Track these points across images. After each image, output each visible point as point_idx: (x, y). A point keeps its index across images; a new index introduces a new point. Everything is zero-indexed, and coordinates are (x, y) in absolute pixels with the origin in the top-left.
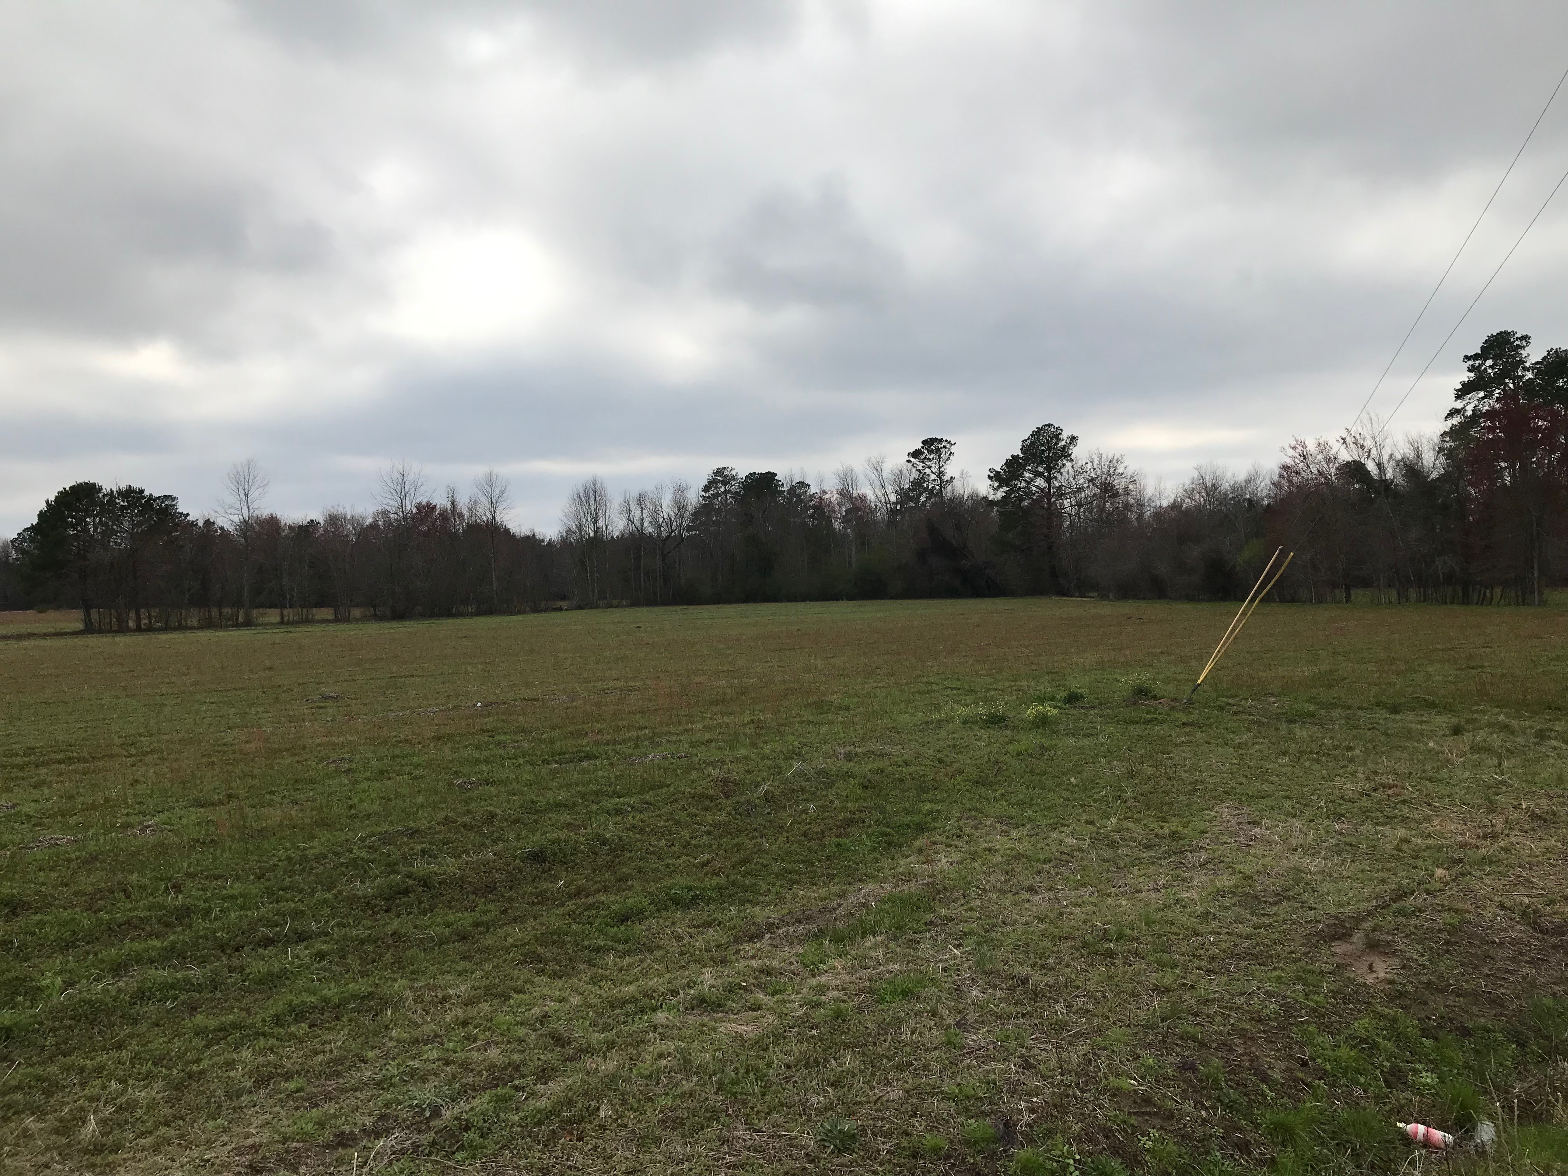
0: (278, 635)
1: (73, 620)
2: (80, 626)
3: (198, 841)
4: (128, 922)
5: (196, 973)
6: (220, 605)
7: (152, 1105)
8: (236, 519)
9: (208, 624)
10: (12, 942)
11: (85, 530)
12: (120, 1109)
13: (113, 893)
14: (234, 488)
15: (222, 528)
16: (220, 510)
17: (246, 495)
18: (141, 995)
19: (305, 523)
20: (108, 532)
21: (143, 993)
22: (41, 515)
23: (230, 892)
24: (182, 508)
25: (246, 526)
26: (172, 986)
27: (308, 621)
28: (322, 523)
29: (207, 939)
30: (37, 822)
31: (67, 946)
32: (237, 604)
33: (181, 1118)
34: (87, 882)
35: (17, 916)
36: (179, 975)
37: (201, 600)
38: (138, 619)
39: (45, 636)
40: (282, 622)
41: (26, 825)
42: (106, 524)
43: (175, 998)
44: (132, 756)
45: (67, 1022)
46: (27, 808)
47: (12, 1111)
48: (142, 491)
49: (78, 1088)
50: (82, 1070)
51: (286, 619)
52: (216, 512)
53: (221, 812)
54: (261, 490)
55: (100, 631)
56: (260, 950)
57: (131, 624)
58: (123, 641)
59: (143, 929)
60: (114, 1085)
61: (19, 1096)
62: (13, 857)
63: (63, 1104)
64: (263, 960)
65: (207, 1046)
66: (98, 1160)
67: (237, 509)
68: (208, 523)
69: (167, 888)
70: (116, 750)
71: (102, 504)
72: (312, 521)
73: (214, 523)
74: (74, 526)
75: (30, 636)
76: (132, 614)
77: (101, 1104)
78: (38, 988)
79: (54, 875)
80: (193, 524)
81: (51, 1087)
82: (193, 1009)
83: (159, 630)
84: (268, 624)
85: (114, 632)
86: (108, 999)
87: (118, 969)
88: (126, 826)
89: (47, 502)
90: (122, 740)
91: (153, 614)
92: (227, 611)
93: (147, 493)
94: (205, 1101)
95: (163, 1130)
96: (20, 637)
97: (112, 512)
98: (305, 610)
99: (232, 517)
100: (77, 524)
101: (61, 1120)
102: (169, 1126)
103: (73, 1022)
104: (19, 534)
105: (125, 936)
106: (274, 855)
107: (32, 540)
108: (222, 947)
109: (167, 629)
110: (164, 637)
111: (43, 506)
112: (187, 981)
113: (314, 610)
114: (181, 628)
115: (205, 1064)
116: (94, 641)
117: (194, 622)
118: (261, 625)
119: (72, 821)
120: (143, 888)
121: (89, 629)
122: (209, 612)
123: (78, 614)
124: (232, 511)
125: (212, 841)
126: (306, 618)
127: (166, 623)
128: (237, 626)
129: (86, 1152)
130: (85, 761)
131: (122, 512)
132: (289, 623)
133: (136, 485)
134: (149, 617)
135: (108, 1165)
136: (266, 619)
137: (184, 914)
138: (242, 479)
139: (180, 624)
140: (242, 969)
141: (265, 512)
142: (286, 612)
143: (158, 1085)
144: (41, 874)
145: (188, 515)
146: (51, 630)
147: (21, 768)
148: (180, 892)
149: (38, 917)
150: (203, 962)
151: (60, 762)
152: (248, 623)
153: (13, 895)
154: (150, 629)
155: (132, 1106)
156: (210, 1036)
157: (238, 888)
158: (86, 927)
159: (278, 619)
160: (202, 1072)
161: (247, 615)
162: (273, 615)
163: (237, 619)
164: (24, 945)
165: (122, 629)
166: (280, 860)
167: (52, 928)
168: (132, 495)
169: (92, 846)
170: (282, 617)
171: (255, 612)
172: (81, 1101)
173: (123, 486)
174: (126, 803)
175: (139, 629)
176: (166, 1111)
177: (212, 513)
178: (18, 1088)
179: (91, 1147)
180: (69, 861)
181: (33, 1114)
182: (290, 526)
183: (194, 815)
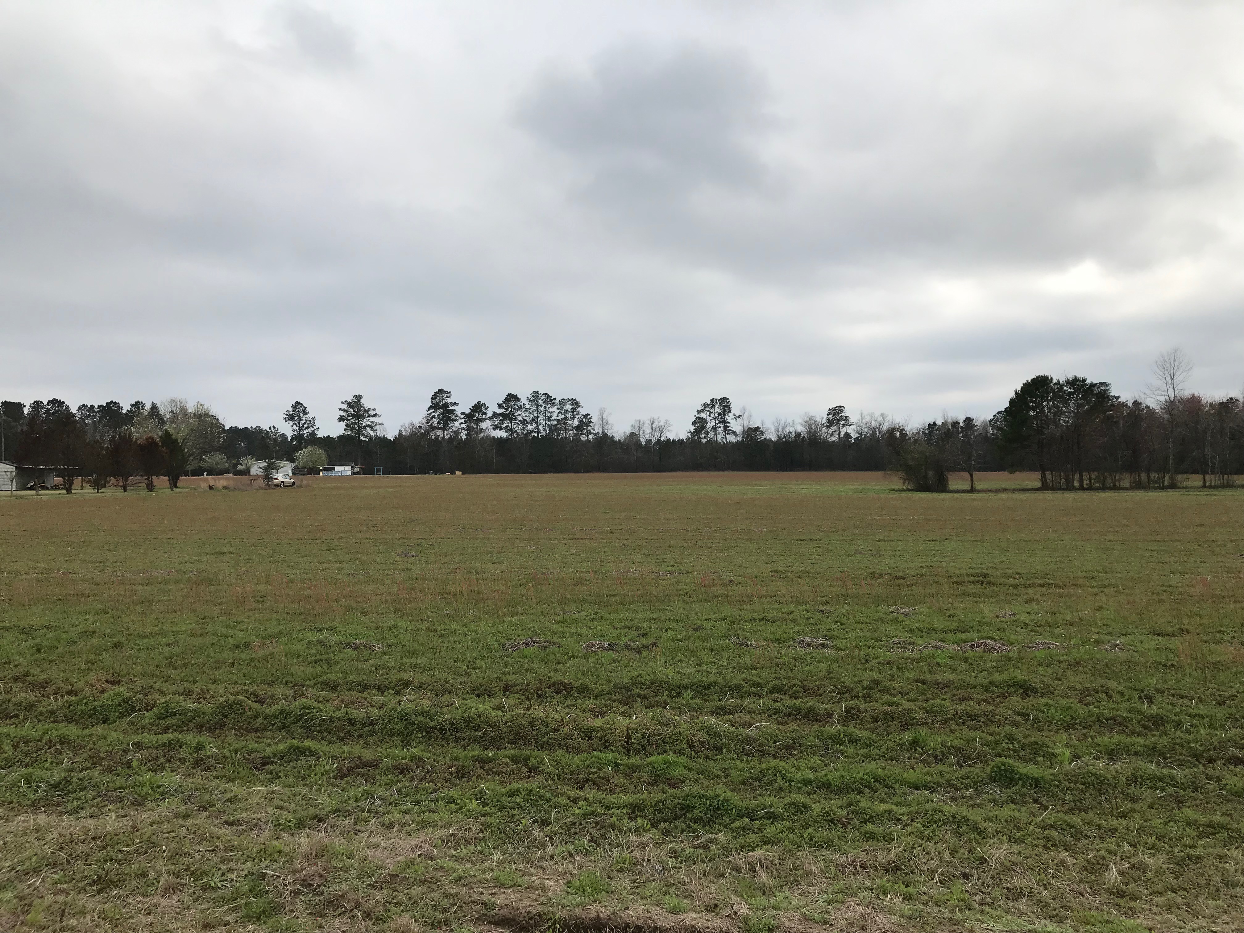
0: (1203, 497)
1: (1033, 479)
2: (1038, 484)
3: (1160, 663)
4: (1114, 718)
5: (1178, 773)
6: (1148, 471)
7: (1158, 872)
8: (1163, 399)
9: (1138, 486)
10: (1028, 715)
11: (1042, 411)
12: (1133, 866)
13: (1098, 692)
14: (1161, 373)
15: (1147, 407)
16: (1148, 392)
17: (1172, 379)
18: (1135, 779)
19: (1225, 401)
20: (1059, 413)
21: (1136, 778)
22: (1012, 401)
23: (1195, 711)
24: (1114, 392)
25: (1171, 405)
26: (1160, 779)
27: (1228, 486)
28: (1241, 400)
29: (1183, 747)
30: (1034, 628)
31: (1069, 727)
32: (1164, 470)
33: (1185, 890)
34: (1077, 679)
35: (1029, 696)
36: (1166, 771)
37: (1132, 467)
38: (1081, 481)
39: (1014, 490)
40: (1204, 486)
41: (1024, 630)
42: (1058, 407)
43: (1163, 790)
44: (1093, 587)
45: (1081, 787)
46: (1024, 617)
47: (1050, 843)
48: (1084, 380)
49: (1097, 841)
50: (1099, 827)
51: (1208, 484)
52: (1145, 394)
53: (1176, 643)
54: (1185, 374)
55: (1053, 489)
56: (1231, 767)
57: (1076, 484)
58: (1070, 496)
59: (1127, 727)
60: (1127, 847)
61: (1054, 833)
62: (1019, 652)
63: (1088, 849)
64: (1236, 775)
65: (1200, 836)
66: (1122, 902)
67: (1164, 391)
68: (1136, 403)
69: (1140, 697)
70: (1081, 582)
71: (1053, 391)
72: (1231, 399)
73: (1141, 404)
74: (1033, 408)
75: (1005, 490)
76: (1077, 476)
77: (1118, 858)
78: (1053, 754)
79: (1050, 671)
80: (1124, 405)
81: (1078, 835)
82: (1180, 802)
83: (1098, 489)
84: (1191, 488)
85: (1064, 489)
86: (1109, 776)
87: (1112, 754)
88: (1098, 642)
89: (1016, 392)
90: (1084, 574)
91: (1093, 476)
92: (1154, 475)
93: (1088, 381)
94: (1205, 881)
95: (1171, 895)
96: (997, 491)
97: (1062, 397)
98: (1226, 476)
99: (1158, 398)
100: (1037, 407)
101: (1088, 861)
102: (1176, 893)
103: (1084, 787)
104: (994, 416)
105: (1112, 729)
106: (1231, 687)
107: (1005, 419)
108: (1197, 756)
109: (1104, 488)
110: (1103, 495)
111: (1013, 395)
112: (1172, 778)
113: (1235, 477)
114: (1115, 488)
115: (1199, 851)
116: (1048, 495)
117: (1127, 485)
118: (1186, 488)
119: (1057, 631)
120: (1122, 694)
121: (1045, 487)
122: (1139, 476)
123: (1037, 475)
124: (1159, 392)
125: (1173, 665)
126: (1227, 483)
127: (1103, 484)
128: (1163, 488)
129: (1112, 893)
130: (1060, 587)
131: (1069, 397)
132: (1210, 487)
133: (1080, 376)
134: (1090, 479)
135: (1130, 909)
136: (1190, 483)
137: (1158, 722)
138: (1168, 365)
139: (1114, 485)
140: (1218, 780)
141: (1187, 393)
142: (1208, 477)
143: (1162, 858)
144: (1041, 668)
145: (1119, 397)
146: (1018, 487)
147: (1016, 587)
148: (1152, 703)
149: (1044, 700)
150: (1181, 765)
151: (1042, 586)
152: (1173, 486)
153: (1025, 681)
154: (1090, 488)
155: (1141, 867)
156: (1201, 829)
157: (1203, 710)
158: (1082, 715)
159: (1201, 483)
160: (1198, 857)
161: (1172, 478)
162: (1196, 480)
163: (1163, 482)
164: (1036, 720)
165: (1069, 488)
166: (1238, 692)
167: (1056, 711)
168: (1076, 383)
169: (1075, 654)
170: (1205, 481)
171: (1179, 477)
172: (1103, 852)
173: (1071, 377)
174: (1096, 623)
175: (1082, 488)
176: (1171, 879)
177: (1143, 396)
178: (1052, 827)
179: (1115, 890)
180: (1060, 662)
181: (1067, 850)
182: (1211, 405)
183: (1152, 643)
